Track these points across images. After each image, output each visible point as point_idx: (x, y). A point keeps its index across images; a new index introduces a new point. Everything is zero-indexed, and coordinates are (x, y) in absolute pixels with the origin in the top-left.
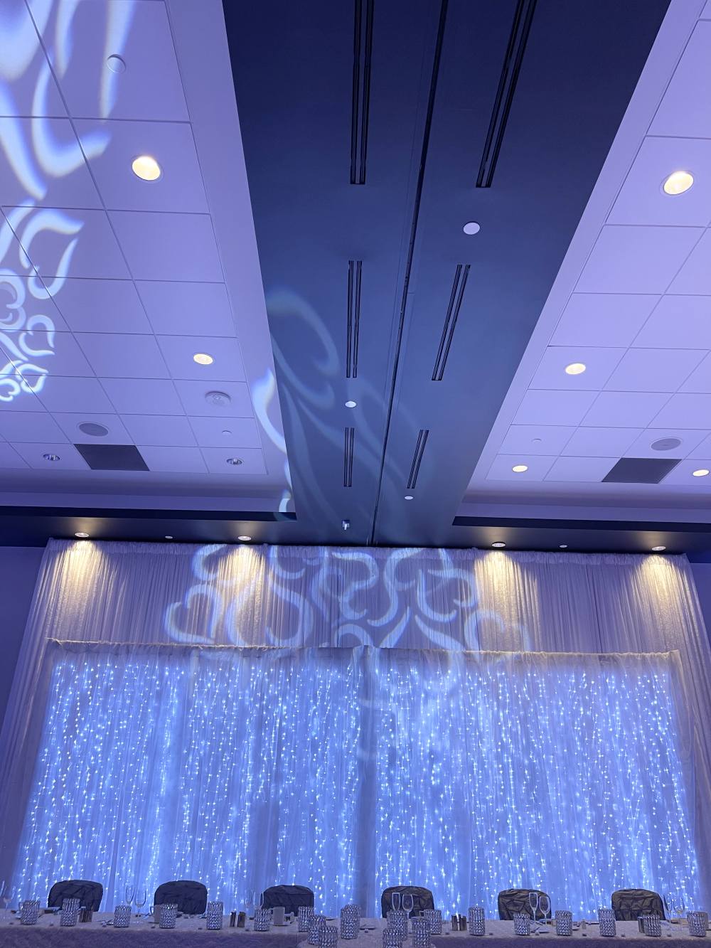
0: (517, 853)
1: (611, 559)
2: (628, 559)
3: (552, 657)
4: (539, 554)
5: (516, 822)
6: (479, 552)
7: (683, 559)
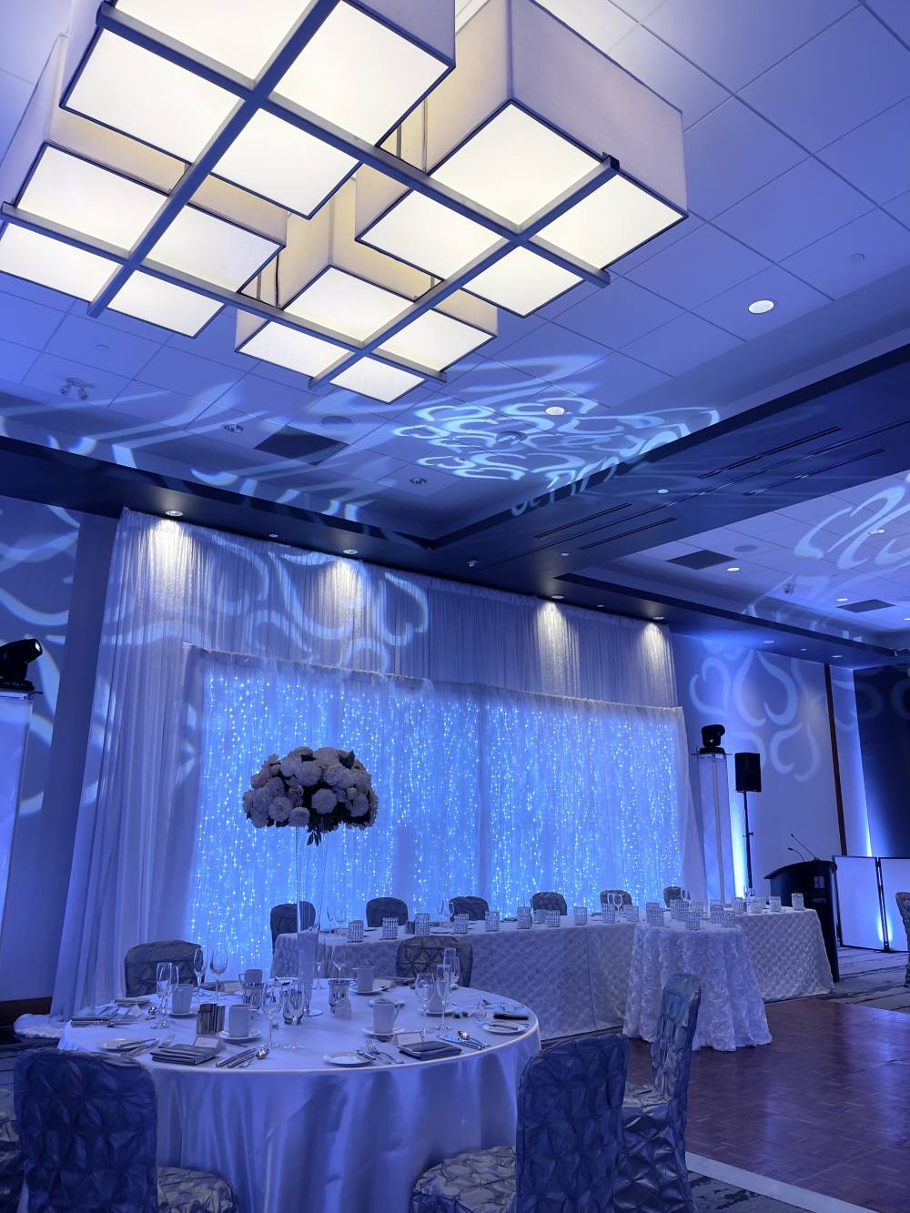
0: (581, 864)
1: (625, 621)
2: (637, 623)
3: (607, 705)
4: (580, 609)
5: (580, 841)
6: (539, 601)
7: (667, 628)
